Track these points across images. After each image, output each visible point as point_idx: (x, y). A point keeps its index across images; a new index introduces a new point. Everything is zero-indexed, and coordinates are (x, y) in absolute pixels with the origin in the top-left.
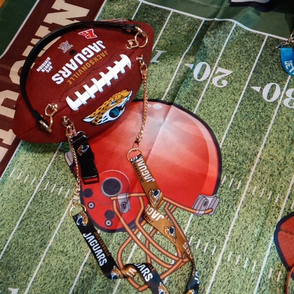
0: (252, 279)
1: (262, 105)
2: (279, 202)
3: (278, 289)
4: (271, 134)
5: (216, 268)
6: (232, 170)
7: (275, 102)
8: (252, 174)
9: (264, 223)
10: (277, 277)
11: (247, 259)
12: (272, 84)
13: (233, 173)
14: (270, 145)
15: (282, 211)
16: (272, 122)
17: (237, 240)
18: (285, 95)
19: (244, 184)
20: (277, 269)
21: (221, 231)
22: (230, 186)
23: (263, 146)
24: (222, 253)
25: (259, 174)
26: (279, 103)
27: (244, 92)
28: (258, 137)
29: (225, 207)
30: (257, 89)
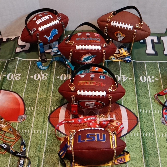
0: (44, 136)
1: (35, 82)
2: (48, 109)
3: (54, 136)
4: (40, 89)
5: (30, 137)
6: (29, 104)
7: (39, 79)
8: (36, 103)
9: (44, 117)
10: (52, 132)
11: (41, 130)
12: (36, 74)
13: (29, 105)
14: (40, 93)
15: (49, 112)
16: (39, 86)
17: (36, 126)
18: (42, 76)
19: (34, 108)
20: (52, 130)
21: (30, 124)
22: (29, 110)
23: (38, 94)
24: (31, 131)
25: (39, 103)
26: (40, 79)
27: (27, 79)
28: (36, 91)
29: (29, 116)
30: (32, 77)
